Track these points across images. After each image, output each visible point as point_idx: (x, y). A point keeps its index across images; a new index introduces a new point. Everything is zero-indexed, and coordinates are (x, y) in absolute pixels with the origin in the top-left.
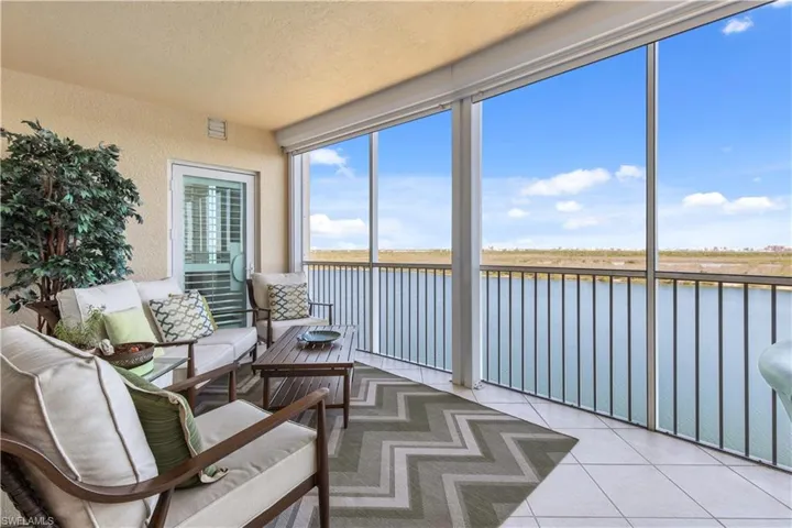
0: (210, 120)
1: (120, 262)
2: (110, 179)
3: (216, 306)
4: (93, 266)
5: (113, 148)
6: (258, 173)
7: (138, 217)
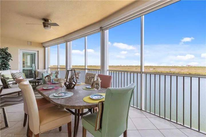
0: (28, 42)
1: (8, 67)
2: (6, 53)
3: (27, 76)
4: (3, 68)
5: (7, 48)
6: (38, 51)
7: (12, 60)
